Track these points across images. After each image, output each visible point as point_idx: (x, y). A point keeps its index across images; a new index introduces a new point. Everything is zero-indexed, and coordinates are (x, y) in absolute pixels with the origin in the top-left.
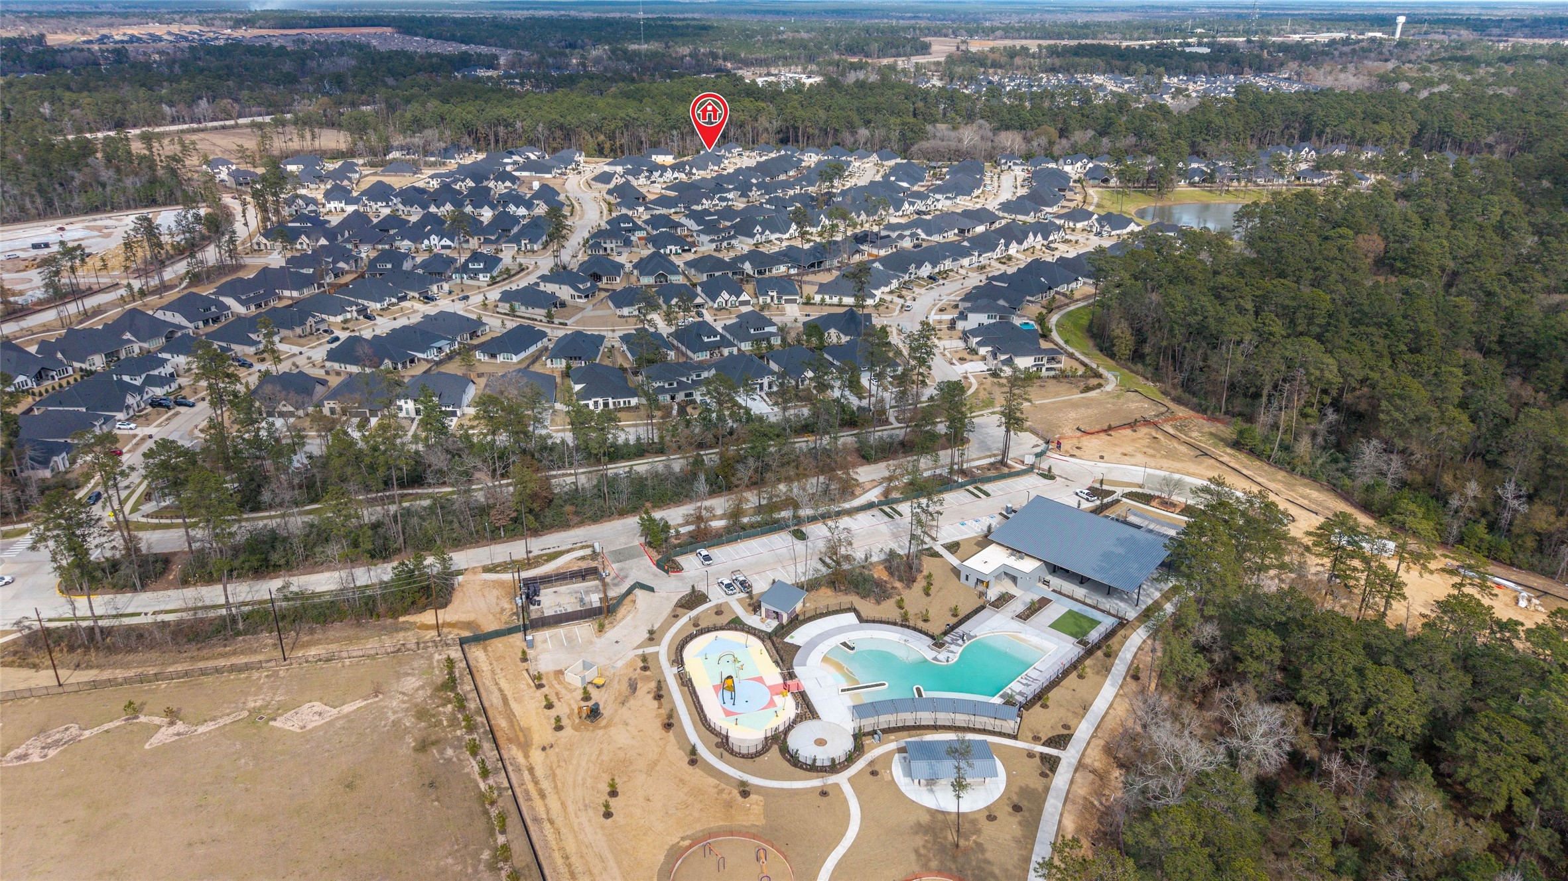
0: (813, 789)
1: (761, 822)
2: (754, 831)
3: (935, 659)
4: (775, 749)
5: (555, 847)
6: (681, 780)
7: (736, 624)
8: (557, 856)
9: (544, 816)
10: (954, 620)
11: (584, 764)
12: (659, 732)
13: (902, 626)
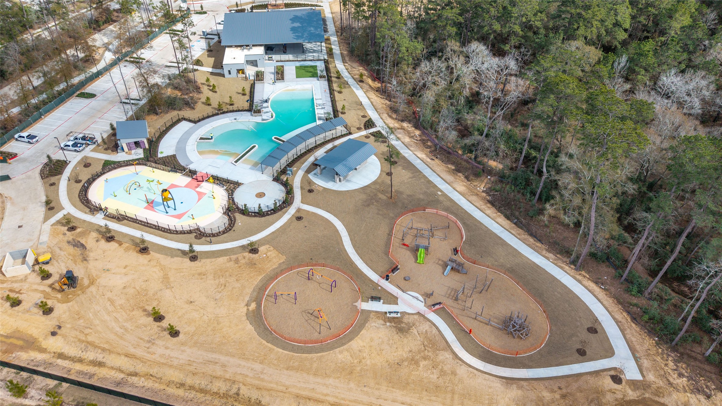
0: (290, 221)
1: (283, 259)
2: (284, 267)
3: (263, 120)
4: (238, 216)
5: (162, 387)
6: (200, 274)
7: (109, 166)
8: (171, 390)
9: (122, 376)
10: (247, 97)
11: (107, 317)
12: (143, 259)
13: (221, 113)
